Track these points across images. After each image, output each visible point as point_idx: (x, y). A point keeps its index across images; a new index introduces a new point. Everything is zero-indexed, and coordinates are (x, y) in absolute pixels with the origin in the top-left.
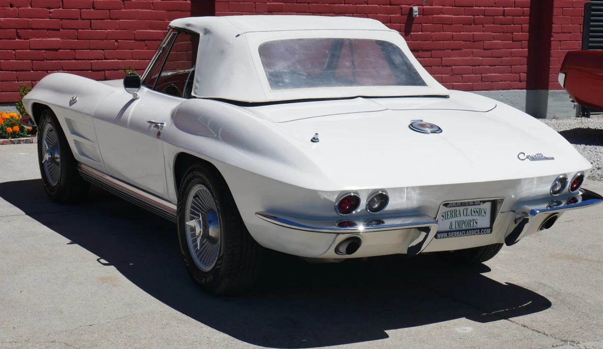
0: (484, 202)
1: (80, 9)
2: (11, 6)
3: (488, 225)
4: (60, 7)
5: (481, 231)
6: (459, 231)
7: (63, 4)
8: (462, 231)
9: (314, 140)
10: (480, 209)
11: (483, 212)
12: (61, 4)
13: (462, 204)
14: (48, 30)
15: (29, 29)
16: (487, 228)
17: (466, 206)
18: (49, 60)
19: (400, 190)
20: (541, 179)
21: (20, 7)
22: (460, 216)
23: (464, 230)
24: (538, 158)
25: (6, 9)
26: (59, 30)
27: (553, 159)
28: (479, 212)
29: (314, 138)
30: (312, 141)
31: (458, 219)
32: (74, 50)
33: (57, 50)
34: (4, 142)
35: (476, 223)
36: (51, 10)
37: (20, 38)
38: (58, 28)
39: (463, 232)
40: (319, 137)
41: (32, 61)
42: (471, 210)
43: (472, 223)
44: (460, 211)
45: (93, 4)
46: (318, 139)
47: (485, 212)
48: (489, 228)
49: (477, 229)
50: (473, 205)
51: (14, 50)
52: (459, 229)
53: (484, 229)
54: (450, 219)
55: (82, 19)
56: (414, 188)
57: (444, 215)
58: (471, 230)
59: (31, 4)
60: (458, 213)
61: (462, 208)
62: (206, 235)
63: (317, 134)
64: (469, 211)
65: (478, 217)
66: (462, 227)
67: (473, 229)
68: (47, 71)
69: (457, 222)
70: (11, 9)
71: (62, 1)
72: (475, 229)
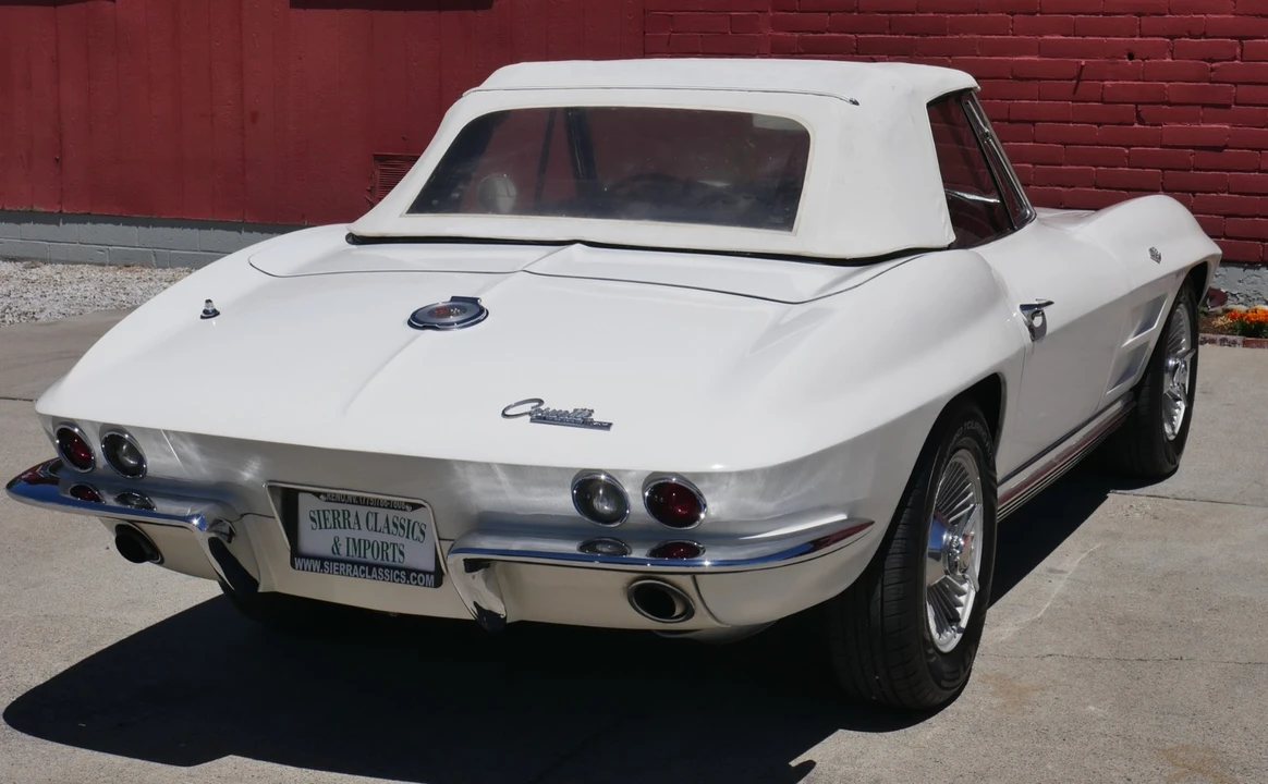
0: (414, 506)
2: (1131, 57)
3: (430, 566)
4: (1235, 58)
5: (409, 575)
6: (353, 563)
7: (1242, 51)
8: (359, 564)
10: (409, 521)
11: (418, 531)
12: (1238, 50)
13: (360, 501)
15: (1164, 104)
16: (425, 573)
17: (370, 505)
18: (1200, 170)
21: (1148, 59)
22: (360, 529)
23: (365, 564)
25: (1118, 63)
26: (1228, 107)
27: (608, 427)
28: (408, 529)
31: (356, 534)
32: (1260, 150)
33: (1218, 149)
35: (402, 553)
36: (1214, 65)
37: (1141, 122)
38: (1228, 102)
39: (363, 567)
41: (1163, 170)
42: (387, 519)
43: (390, 552)
44: (357, 516)
47: (423, 533)
48: (430, 573)
49: (400, 569)
50: (389, 507)
51: (1128, 147)
52: (356, 558)
53: (418, 572)
54: (332, 530)
57: (316, 518)
58: (384, 567)
59: (1172, 52)
60: (352, 519)
61: (363, 511)
63: (208, 301)
64: (382, 522)
65: (403, 540)
66: (365, 557)
67: (389, 567)
68: (1194, 193)
69: (351, 540)
70: (1130, 62)
71: (1242, 44)
72: (395, 568)
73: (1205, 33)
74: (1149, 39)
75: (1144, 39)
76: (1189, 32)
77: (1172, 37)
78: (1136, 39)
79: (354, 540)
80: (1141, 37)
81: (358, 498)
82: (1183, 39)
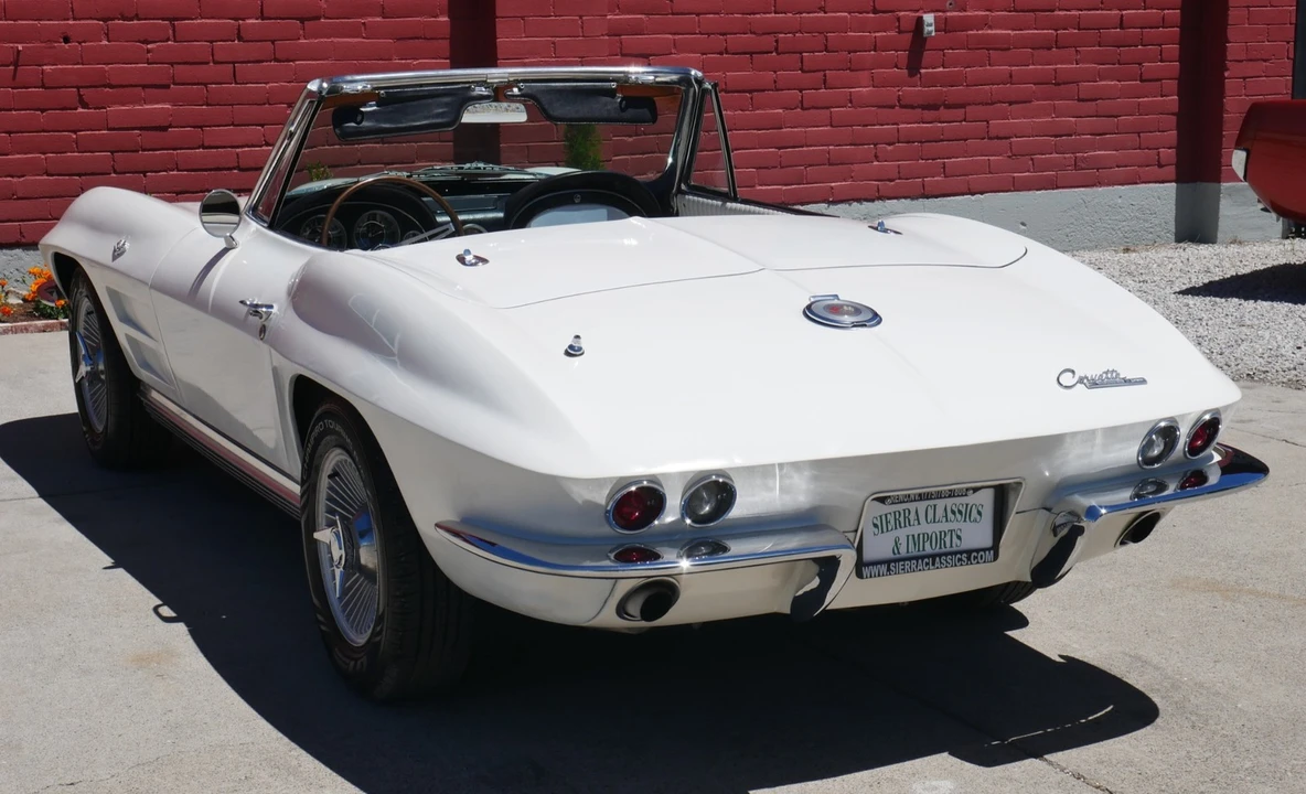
0: (976, 490)
1: (211, 42)
2: (66, 40)
3: (988, 542)
4: (168, 40)
5: (970, 555)
6: (917, 558)
7: (174, 31)
8: (923, 558)
9: (573, 351)
10: (967, 505)
11: (974, 512)
12: (171, 32)
13: (921, 497)
14: (144, 87)
15: (105, 86)
16: (984, 550)
17: (931, 499)
18: (149, 150)
19: (765, 471)
20: (1113, 433)
21: (85, 42)
22: (919, 524)
23: (928, 556)
24: (1109, 380)
25: (54, 47)
26: (168, 87)
27: (1143, 381)
28: (966, 514)
29: (571, 347)
30: (567, 354)
31: (915, 530)
32: (201, 127)
33: (164, 129)
34: (47, 326)
35: (959, 538)
36: (149, 46)
37: (85, 106)
38: (167, 82)
39: (926, 560)
40: (583, 343)
41: (112, 153)
42: (946, 509)
43: (948, 539)
44: (917, 512)
45: (239, 30)
46: (580, 349)
47: (979, 513)
48: (989, 549)
49: (961, 553)
50: (950, 496)
51: (75, 132)
52: (916, 553)
53: (978, 551)
54: (895, 532)
55: (215, 63)
56: (797, 466)
57: (878, 524)
58: (946, 554)
59: (107, 35)
60: (912, 516)
61: (922, 506)
62: (352, 564)
63: (577, 337)
64: (940, 512)
65: (962, 525)
66: (924, 550)
67: (951, 554)
68: (144, 173)
69: (910, 538)
70: (66, 46)
71: (174, 25)
72: (956, 553)
73: (137, 15)
74: (82, 22)
75: (78, 22)
76: (122, 16)
77: (105, 20)
78: (71, 22)
79: (913, 536)
80: (75, 19)
81: (920, 495)
82: (117, 21)
